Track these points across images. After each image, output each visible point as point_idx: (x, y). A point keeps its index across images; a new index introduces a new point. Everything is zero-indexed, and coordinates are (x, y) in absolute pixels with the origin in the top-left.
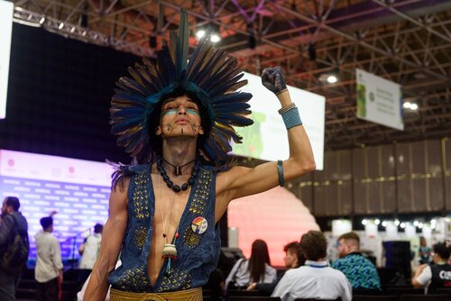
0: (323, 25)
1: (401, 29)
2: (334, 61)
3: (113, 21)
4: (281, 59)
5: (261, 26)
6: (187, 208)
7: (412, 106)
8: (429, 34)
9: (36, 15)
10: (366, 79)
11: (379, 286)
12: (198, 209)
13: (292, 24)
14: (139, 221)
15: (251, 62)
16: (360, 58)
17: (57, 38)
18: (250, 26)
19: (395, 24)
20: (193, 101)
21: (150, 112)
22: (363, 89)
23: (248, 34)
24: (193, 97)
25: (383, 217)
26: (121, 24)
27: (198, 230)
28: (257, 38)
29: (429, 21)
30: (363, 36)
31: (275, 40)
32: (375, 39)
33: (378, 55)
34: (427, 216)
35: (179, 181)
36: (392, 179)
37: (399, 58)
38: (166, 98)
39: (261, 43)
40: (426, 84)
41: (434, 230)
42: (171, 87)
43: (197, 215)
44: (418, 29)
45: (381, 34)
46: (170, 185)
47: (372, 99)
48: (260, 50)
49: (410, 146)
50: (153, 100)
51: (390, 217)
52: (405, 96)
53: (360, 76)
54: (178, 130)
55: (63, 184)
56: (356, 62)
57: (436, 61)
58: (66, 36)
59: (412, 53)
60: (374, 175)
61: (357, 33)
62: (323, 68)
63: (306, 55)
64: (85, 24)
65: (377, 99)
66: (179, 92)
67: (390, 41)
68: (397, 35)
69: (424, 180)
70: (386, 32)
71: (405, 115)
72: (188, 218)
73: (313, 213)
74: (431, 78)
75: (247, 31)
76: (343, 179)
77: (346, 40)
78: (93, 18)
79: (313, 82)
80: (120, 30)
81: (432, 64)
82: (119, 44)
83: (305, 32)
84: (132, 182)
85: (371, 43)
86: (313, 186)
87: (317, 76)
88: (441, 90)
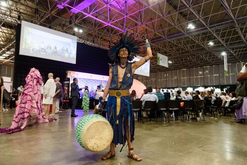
1: (168, 43)
3: (100, 42)
7: (170, 62)
8: (175, 45)
9: (82, 40)
10: (160, 55)
12: (128, 72)
17: (87, 45)
21: (116, 51)
22: (159, 58)
25: (163, 88)
26: (102, 42)
27: (128, 76)
29: (175, 41)
33: (162, 50)
34: (173, 88)
35: (123, 66)
36: (165, 79)
37: (168, 51)
38: (120, 48)
40: (174, 57)
44: (172, 43)
45: (163, 44)
46: (121, 67)
47: (161, 60)
49: (170, 72)
50: (118, 49)
51: (165, 88)
52: (169, 60)
53: (158, 55)
54: (124, 56)
55: (89, 79)
56: (157, 51)
57: (176, 51)
58: (89, 45)
59: (171, 49)
60: (161, 79)
61: (158, 44)
64: (93, 42)
66: (123, 47)
67: (165, 46)
68: (167, 45)
69: (173, 80)
70: (165, 44)
71: (169, 64)
72: (126, 74)
74: (175, 55)
76: (154, 79)
80: (101, 44)
82: (101, 47)
85: (161, 47)
86: (147, 81)
88: (177, 58)
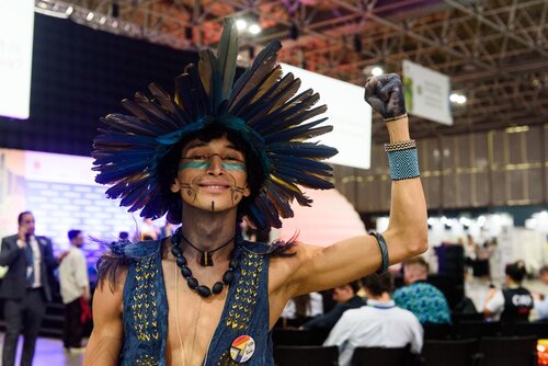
0: (369, 15)
1: (451, 18)
2: (379, 52)
3: (146, 11)
4: (323, 51)
5: (303, 15)
6: (223, 321)
7: (459, 99)
8: (479, 24)
9: (63, 5)
10: (414, 72)
11: (449, 320)
12: (240, 322)
13: (336, 13)
14: (143, 346)
15: (292, 54)
16: (406, 49)
17: (86, 31)
18: (292, 15)
19: (443, 13)
20: (237, 149)
21: (162, 155)
22: (410, 82)
23: (289, 24)
24: (237, 141)
26: (155, 14)
27: (239, 357)
28: (299, 28)
29: (480, 9)
30: (410, 25)
31: (319, 30)
32: (421, 29)
33: (425, 46)
35: (209, 277)
36: (437, 173)
37: (448, 49)
39: (304, 34)
40: (474, 76)
41: (482, 228)
42: (200, 123)
43: (239, 333)
44: (468, 18)
45: (429, 23)
46: (193, 285)
47: (420, 91)
48: (302, 41)
49: (456, 140)
53: (408, 68)
56: (402, 54)
57: (485, 52)
58: (95, 27)
59: (461, 44)
61: (405, 23)
62: (367, 59)
63: (350, 46)
64: (115, 14)
65: (425, 93)
67: (438, 31)
68: (445, 24)
69: (469, 175)
70: (434, 21)
72: (224, 338)
73: (357, 209)
74: (481, 69)
75: (289, 21)
77: (392, 31)
78: (125, 7)
79: (357, 74)
80: (154, 21)
81: (482, 55)
82: (154, 36)
83: (350, 22)
84: (131, 277)
85: (418, 33)
86: (356, 183)
87: (362, 68)
88: (489, 82)
